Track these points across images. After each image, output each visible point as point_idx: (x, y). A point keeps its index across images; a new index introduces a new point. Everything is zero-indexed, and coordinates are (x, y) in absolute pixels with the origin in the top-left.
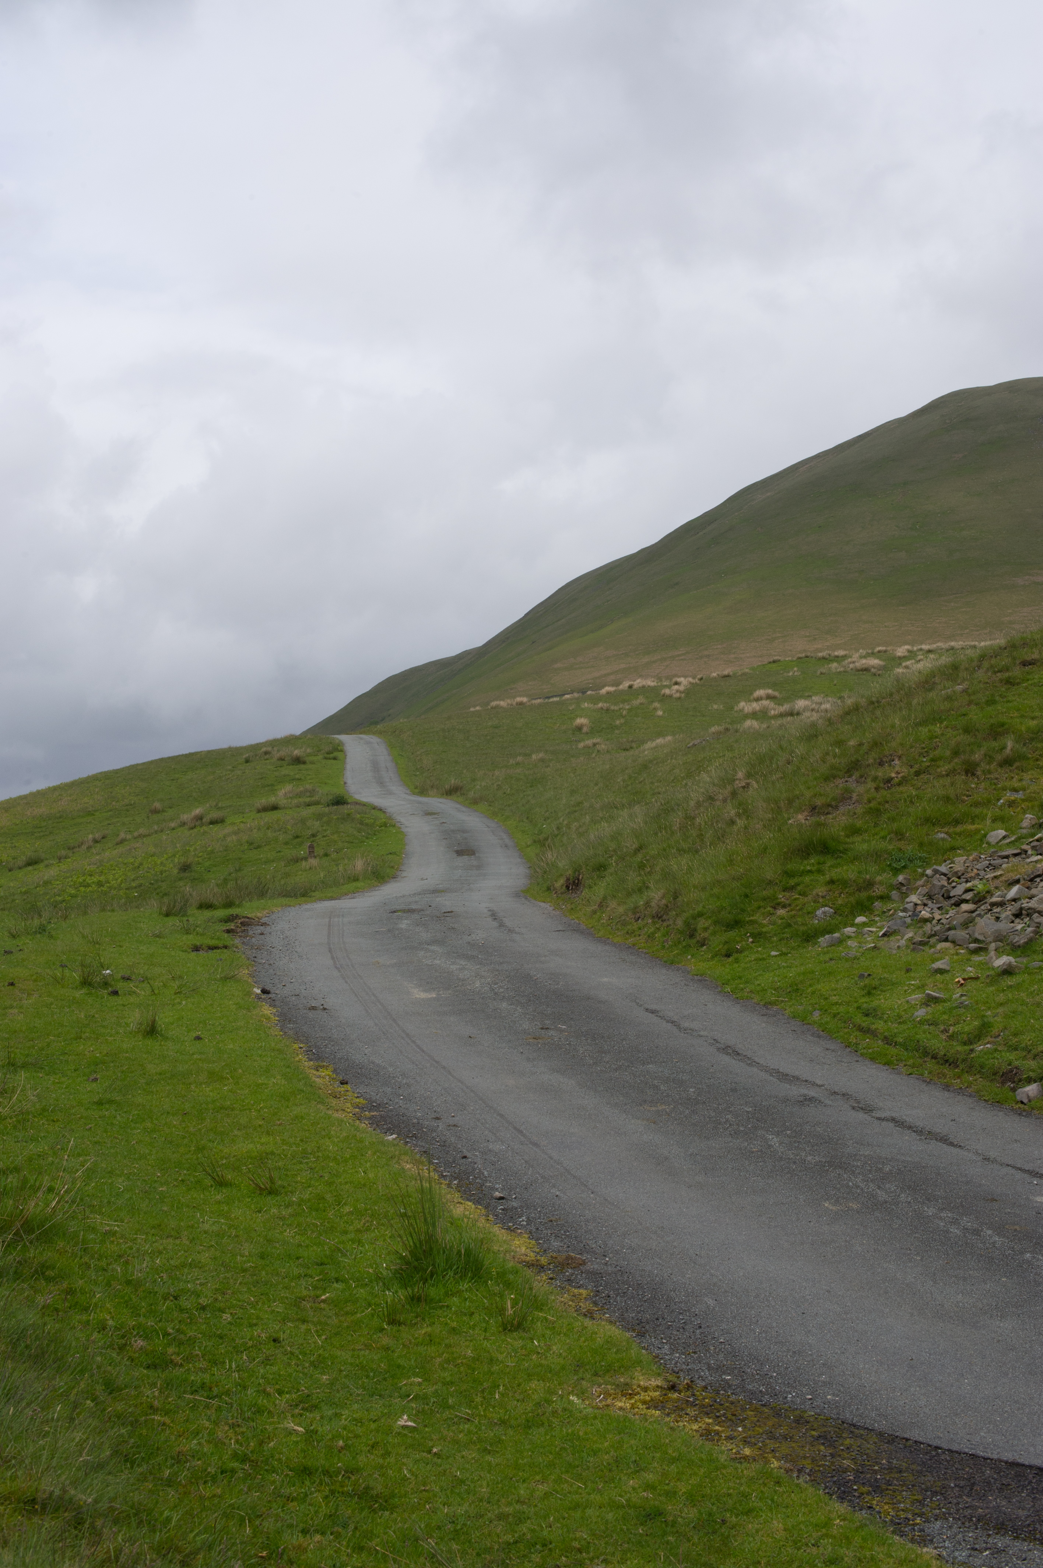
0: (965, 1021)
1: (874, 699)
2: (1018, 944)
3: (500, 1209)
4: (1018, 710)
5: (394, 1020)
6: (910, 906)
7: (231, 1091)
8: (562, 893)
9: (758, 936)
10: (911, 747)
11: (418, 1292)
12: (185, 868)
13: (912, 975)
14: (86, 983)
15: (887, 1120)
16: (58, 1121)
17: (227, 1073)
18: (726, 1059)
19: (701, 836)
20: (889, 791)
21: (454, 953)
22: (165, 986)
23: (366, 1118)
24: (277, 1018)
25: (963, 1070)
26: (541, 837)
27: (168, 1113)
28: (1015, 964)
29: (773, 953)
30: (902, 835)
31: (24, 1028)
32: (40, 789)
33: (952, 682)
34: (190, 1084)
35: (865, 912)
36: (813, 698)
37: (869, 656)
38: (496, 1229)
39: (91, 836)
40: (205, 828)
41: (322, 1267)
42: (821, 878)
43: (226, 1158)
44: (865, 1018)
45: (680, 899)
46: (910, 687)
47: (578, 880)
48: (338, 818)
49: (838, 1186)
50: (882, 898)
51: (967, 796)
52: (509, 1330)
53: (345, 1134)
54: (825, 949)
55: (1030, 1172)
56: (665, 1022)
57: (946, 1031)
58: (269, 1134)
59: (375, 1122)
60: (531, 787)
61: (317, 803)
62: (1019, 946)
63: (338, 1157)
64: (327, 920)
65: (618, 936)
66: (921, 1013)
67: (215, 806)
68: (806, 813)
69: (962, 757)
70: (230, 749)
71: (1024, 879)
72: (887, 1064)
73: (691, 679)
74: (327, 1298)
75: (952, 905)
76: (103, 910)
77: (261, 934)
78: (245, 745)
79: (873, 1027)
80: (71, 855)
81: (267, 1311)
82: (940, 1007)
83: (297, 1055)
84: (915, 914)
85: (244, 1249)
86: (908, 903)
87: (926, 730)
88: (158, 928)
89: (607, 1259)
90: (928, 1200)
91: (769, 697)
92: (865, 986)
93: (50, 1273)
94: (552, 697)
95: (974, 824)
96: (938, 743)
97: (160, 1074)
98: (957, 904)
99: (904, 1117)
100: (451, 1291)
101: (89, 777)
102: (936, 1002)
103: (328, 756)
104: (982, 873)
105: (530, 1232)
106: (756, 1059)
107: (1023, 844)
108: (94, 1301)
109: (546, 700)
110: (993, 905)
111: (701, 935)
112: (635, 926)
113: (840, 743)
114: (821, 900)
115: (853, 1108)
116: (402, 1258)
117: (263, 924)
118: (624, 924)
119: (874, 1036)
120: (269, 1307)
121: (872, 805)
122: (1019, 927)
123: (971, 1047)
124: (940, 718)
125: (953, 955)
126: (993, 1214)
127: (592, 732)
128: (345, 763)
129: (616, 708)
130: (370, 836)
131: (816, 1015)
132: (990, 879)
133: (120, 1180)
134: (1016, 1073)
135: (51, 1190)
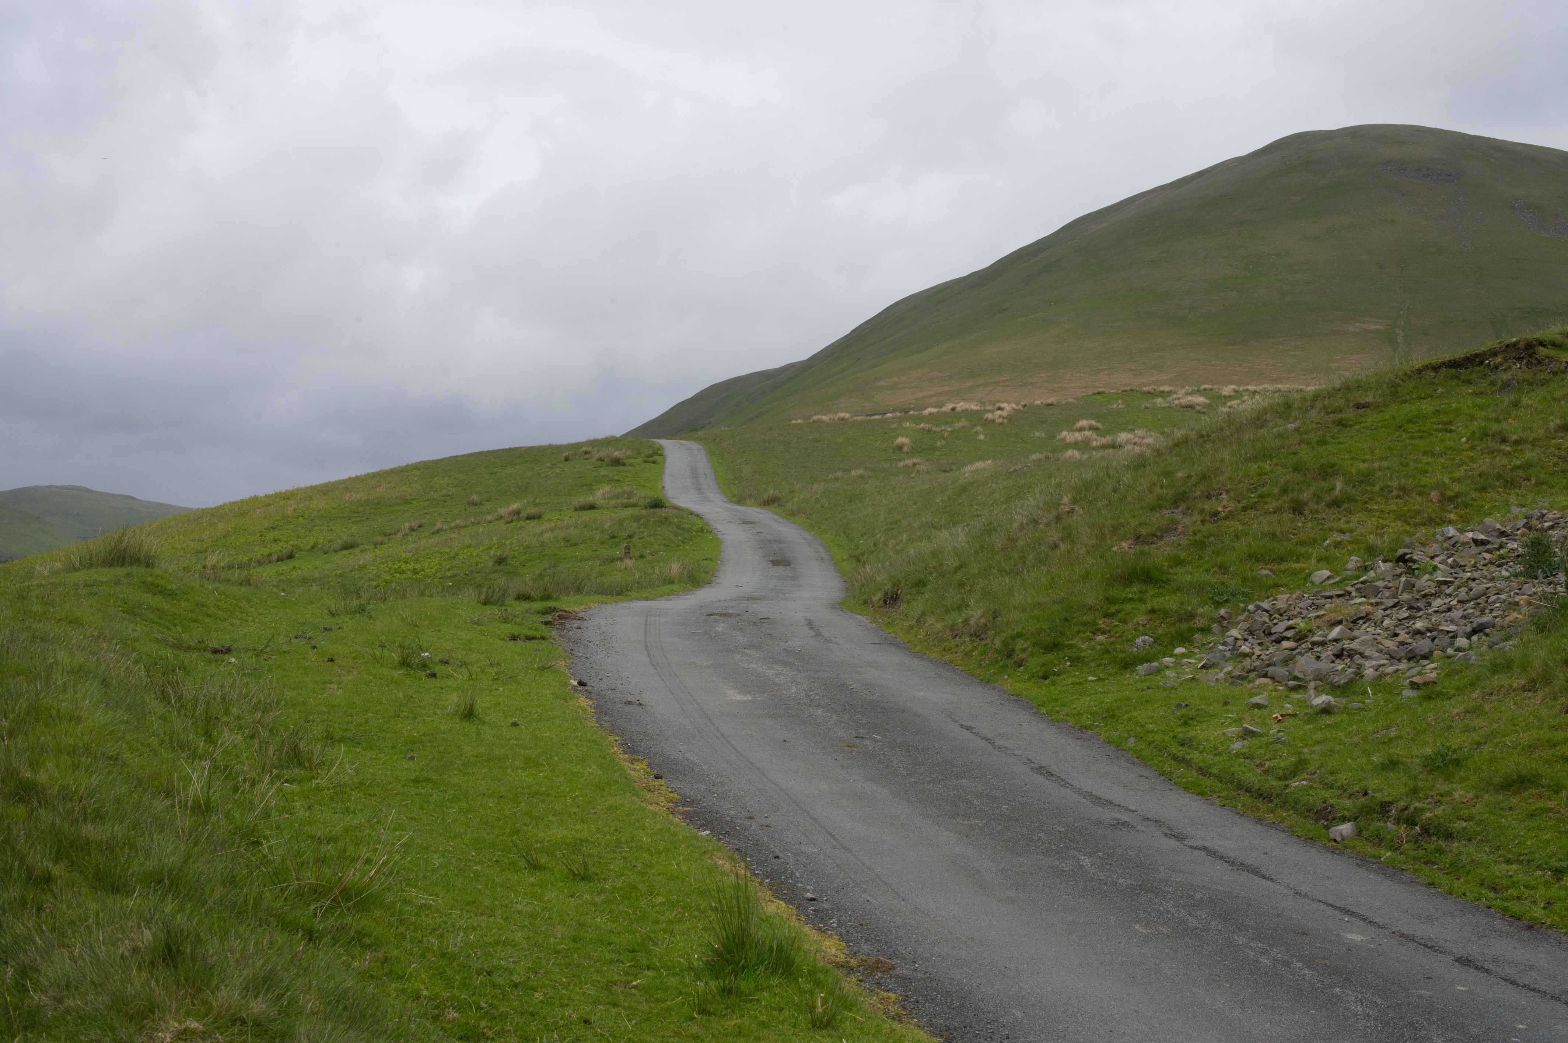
0: (1281, 756)
1: (1204, 433)
2: (1337, 684)
3: (811, 910)
4: (1350, 452)
5: (709, 719)
6: (1230, 640)
7: (546, 777)
8: (879, 607)
9: (1076, 661)
10: (1240, 482)
11: (729, 984)
12: (501, 561)
13: (1230, 707)
14: (404, 663)
15: (1200, 849)
16: (375, 795)
17: (543, 760)
18: (1040, 779)
19: (1023, 558)
20: (1215, 525)
21: (770, 658)
22: (482, 671)
23: (680, 813)
24: (593, 710)
25: (1276, 805)
26: (858, 552)
27: (484, 794)
28: (1334, 703)
29: (1091, 678)
30: (1225, 569)
31: (343, 704)
32: (359, 474)
33: (1284, 420)
34: (506, 768)
35: (1185, 643)
36: (1136, 431)
37: (1195, 393)
38: (807, 929)
39: (407, 524)
40: (522, 523)
41: (633, 954)
42: (1143, 607)
43: (540, 843)
44: (1180, 748)
45: (1000, 618)
46: (1241, 423)
47: (897, 594)
48: (655, 521)
49: (1149, 909)
50: (1202, 630)
51: (1294, 535)
52: (818, 1028)
53: (658, 826)
54: (1143, 678)
55: (1341, 909)
56: (979, 738)
57: (1261, 765)
58: (583, 822)
59: (689, 818)
60: (849, 502)
61: (634, 505)
62: (1339, 686)
63: (652, 849)
64: (644, 619)
65: (934, 652)
66: (1237, 746)
67: (533, 502)
68: (1130, 542)
69: (1291, 495)
70: (550, 446)
71: (1347, 620)
72: (1201, 794)
73: (1014, 405)
74: (638, 984)
75: (1273, 641)
76: (422, 594)
77: (577, 628)
78: (565, 443)
79: (1188, 757)
80: (386, 541)
81: (578, 993)
82: (1256, 741)
83: (613, 747)
84: (1235, 648)
85: (557, 932)
86: (1228, 637)
87: (1256, 466)
88: (476, 615)
89: (917, 965)
90: (1239, 929)
91: (1091, 428)
92: (1182, 716)
93: (366, 940)
94: (874, 415)
95: (1299, 563)
96: (1267, 480)
97: (477, 756)
98: (1278, 641)
99: (1217, 847)
100: (761, 985)
101: (408, 466)
102: (1252, 736)
103: (648, 459)
104: (1305, 612)
105: (841, 935)
106: (1070, 781)
107: (1347, 586)
108: (409, 970)
109: (868, 418)
110: (1314, 644)
111: (1019, 656)
112: (952, 644)
113: (1168, 474)
114: (1141, 628)
115: (1166, 835)
116: (714, 950)
117: (580, 619)
118: (941, 640)
119: (1189, 766)
120: (580, 989)
121: (1197, 538)
122: (1340, 667)
123: (1287, 783)
124: (1270, 455)
125: (1271, 691)
126: (1303, 947)
127: (913, 452)
128: (664, 467)
129: (938, 429)
130: (686, 541)
131: (1131, 742)
132: (1313, 619)
133: (436, 856)
134: (1330, 812)
135: (368, 861)
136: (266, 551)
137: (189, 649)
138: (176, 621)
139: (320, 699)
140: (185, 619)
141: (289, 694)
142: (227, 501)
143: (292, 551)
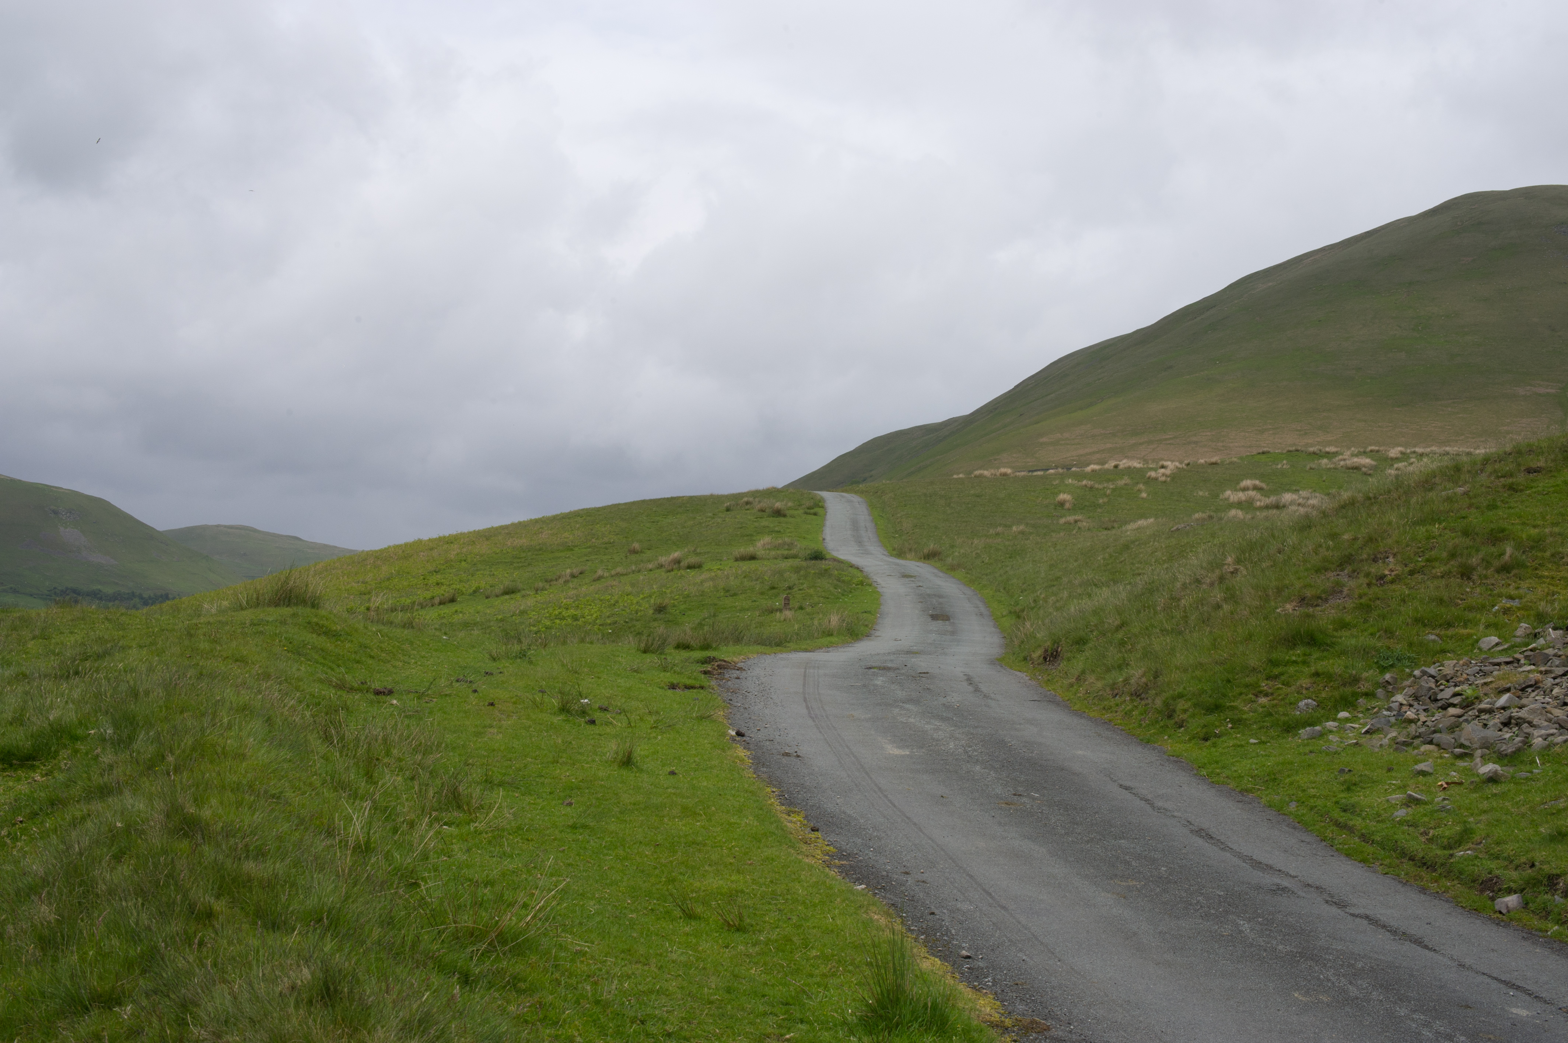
0: (1446, 825)
1: (1371, 495)
2: (1505, 752)
3: (966, 968)
4: (1520, 517)
5: (867, 773)
6: (1395, 706)
7: (703, 827)
8: (1039, 664)
9: (1238, 723)
10: (1407, 546)
12: (660, 609)
13: (1394, 774)
14: (564, 709)
15: (1361, 917)
16: (532, 840)
17: (700, 809)
18: (1199, 842)
19: (1186, 618)
20: (1381, 588)
21: (929, 713)
22: (641, 719)
23: (836, 866)
24: (751, 761)
25: (1440, 874)
26: (1018, 608)
27: (641, 842)
28: (1501, 772)
29: (1252, 741)
30: (1391, 633)
31: (502, 748)
32: (522, 520)
33: (1453, 483)
34: (664, 816)
35: (1348, 707)
36: (1301, 492)
37: (1361, 455)
38: (961, 987)
39: (568, 571)
40: (683, 572)
41: (787, 1007)
42: (1306, 670)
43: (696, 892)
44: (1342, 814)
45: (1161, 678)
46: (1409, 486)
47: (1057, 652)
48: (815, 573)
49: (1309, 977)
50: (1366, 695)
51: (1462, 600)
53: (814, 879)
54: (1306, 741)
55: (1506, 983)
56: (1138, 799)
57: (1425, 833)
58: (739, 873)
59: (845, 871)
60: (1010, 558)
61: (795, 557)
62: (1506, 755)
63: (808, 901)
64: (803, 670)
65: (1094, 711)
66: (1401, 813)
67: (694, 551)
68: (1295, 603)
69: (1460, 560)
70: (712, 496)
71: (1515, 688)
72: (1363, 861)
73: (1177, 464)
74: (791, 1037)
75: (1439, 708)
76: (582, 641)
77: (736, 678)
78: (726, 493)
79: (1351, 823)
80: (548, 587)
82: (1421, 809)
83: (770, 798)
84: (1400, 714)
85: (711, 982)
86: (1393, 702)
87: (1424, 530)
88: (636, 663)
89: (1072, 1027)
90: (1401, 1000)
91: (1255, 488)
92: (1345, 781)
93: (522, 986)
94: (1036, 471)
95: (1466, 629)
96: (1435, 544)
97: (635, 804)
98: (1444, 708)
99: (1379, 916)
101: (570, 513)
102: (1417, 804)
103: (809, 511)
104: (1472, 678)
105: (996, 994)
106: (1230, 845)
107: (1515, 653)
108: (563, 1017)
109: (1030, 473)
110: (1481, 711)
111: (1180, 716)
112: (1112, 702)
113: (1334, 536)
114: (1304, 692)
115: (1327, 902)
116: (868, 1005)
117: (739, 669)
118: (1101, 699)
119: (1351, 833)
120: (733, 1040)
121: (1363, 601)
122: (1507, 736)
123: (1451, 852)
124: (1439, 519)
125: (1437, 758)
126: (1466, 1021)
127: (1075, 509)
128: (824, 519)
129: (1100, 487)
130: (846, 593)
131: (1293, 807)
132: (1480, 685)
133: (592, 903)
134: (1496, 883)
135: (525, 906)
136: (428, 595)
137: (352, 689)
138: (340, 662)
139: (480, 743)
140: (348, 660)
141: (449, 737)
142: (391, 544)
143: (454, 595)
